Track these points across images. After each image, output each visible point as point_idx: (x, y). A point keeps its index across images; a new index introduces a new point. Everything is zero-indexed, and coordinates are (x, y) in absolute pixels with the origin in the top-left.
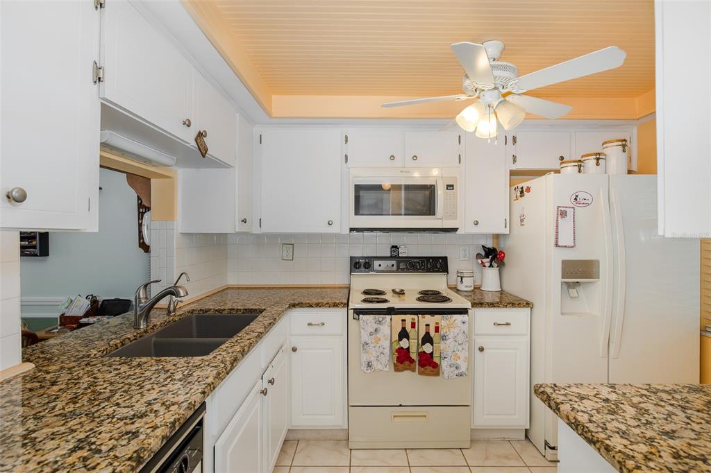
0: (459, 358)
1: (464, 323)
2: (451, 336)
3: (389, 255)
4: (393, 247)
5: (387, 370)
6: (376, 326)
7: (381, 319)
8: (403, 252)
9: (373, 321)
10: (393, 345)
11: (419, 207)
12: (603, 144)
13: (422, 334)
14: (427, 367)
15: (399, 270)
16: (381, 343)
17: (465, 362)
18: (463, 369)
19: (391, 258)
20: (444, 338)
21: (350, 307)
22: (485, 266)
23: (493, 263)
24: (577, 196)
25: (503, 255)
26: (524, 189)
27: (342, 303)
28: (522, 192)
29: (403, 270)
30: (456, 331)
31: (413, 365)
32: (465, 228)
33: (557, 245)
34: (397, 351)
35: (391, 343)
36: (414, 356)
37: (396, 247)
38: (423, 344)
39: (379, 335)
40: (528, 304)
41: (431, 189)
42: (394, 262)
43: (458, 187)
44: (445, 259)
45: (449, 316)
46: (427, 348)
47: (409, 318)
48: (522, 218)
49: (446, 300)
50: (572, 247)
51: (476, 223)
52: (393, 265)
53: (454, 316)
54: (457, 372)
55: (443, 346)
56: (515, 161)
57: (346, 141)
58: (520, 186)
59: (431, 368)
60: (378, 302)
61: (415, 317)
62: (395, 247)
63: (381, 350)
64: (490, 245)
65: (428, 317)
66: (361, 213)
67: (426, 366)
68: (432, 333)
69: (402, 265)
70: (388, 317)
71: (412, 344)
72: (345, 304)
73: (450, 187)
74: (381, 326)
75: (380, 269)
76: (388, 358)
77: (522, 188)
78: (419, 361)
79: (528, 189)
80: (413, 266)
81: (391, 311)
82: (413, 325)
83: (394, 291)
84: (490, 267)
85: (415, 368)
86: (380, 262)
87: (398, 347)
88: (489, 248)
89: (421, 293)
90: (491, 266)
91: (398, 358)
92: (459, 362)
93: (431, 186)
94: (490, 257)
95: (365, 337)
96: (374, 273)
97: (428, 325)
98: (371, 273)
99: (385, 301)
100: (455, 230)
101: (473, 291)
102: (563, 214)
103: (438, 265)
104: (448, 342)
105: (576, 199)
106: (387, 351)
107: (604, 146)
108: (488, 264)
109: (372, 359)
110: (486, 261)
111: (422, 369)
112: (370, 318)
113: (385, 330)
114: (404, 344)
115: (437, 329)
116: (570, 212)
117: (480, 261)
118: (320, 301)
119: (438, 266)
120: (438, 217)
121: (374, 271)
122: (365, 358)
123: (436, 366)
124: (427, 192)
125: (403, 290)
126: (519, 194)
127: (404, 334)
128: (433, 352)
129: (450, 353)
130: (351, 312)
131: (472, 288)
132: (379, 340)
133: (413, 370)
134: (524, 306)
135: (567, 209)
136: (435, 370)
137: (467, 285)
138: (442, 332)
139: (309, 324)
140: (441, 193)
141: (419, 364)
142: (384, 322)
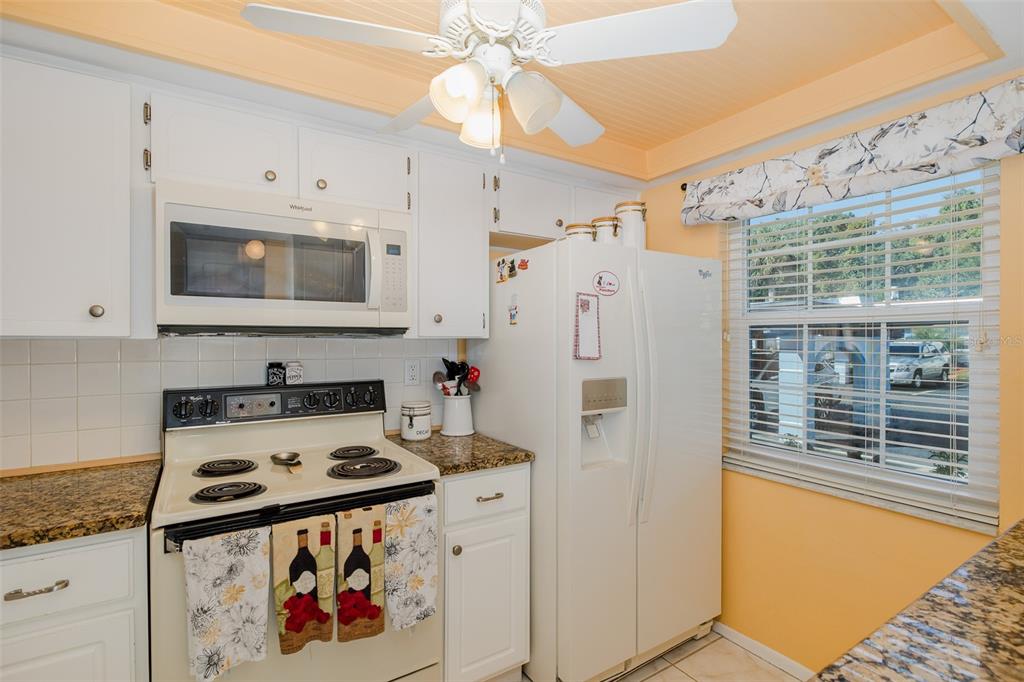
0: (421, 582)
1: (429, 511)
2: (405, 542)
3: (262, 382)
4: (272, 366)
5: (263, 655)
6: (230, 560)
7: (243, 541)
8: (294, 376)
9: (223, 549)
10: (277, 592)
11: (329, 285)
12: (617, 207)
13: (346, 551)
14: (359, 620)
15: (287, 412)
16: (246, 596)
17: (432, 586)
18: (429, 603)
19: (269, 387)
20: (391, 550)
21: (154, 525)
22: (448, 394)
23: (463, 388)
24: (601, 278)
25: (476, 374)
26: (516, 265)
27: (129, 518)
28: (512, 269)
29: (295, 413)
30: (415, 529)
31: (325, 627)
32: (420, 328)
33: (577, 357)
34: (286, 605)
35: (272, 590)
36: (328, 606)
37: (279, 365)
38: (348, 573)
39: (238, 581)
40: (528, 457)
41: (356, 252)
42: (275, 397)
43: (409, 251)
44: (379, 385)
45: (400, 502)
46: (358, 580)
47: (314, 524)
48: (514, 312)
49: (390, 467)
50: (597, 359)
51: (439, 320)
52: (272, 404)
53: (410, 500)
54: (417, 611)
55: (389, 567)
56: (496, 218)
57: (147, 118)
58: (508, 259)
59: (367, 620)
60: (238, 497)
61: (329, 518)
62: (276, 367)
63: (245, 614)
64: (454, 358)
65: (357, 513)
66: (189, 289)
67: (355, 618)
68: (368, 545)
69: (293, 403)
70: (263, 532)
71: (324, 583)
72: (139, 518)
73: (394, 250)
74: (244, 558)
75: (243, 414)
76: (264, 629)
77: (512, 262)
78: (340, 612)
79: (524, 265)
80: (317, 402)
81: (270, 516)
82: (325, 538)
83: (275, 459)
84: (456, 394)
85: (331, 632)
86: (241, 399)
87: (290, 594)
88: (453, 363)
89: (335, 455)
90: (459, 393)
91: (289, 621)
92: (422, 590)
93: (357, 244)
94: (457, 377)
95: (199, 594)
96: (229, 424)
97: (358, 531)
98: (218, 424)
99: (256, 490)
100: (403, 330)
101: (429, 439)
102: (584, 306)
103: (367, 396)
104: (399, 557)
105: (599, 283)
106: (262, 612)
107: (619, 209)
108: (453, 391)
109: (221, 642)
110: (451, 385)
111: (347, 628)
112: (214, 543)
113: (256, 564)
114: (305, 584)
115: (377, 536)
116: (593, 301)
117: (440, 385)
118: (56, 520)
119: (367, 398)
120: (370, 306)
121: (227, 419)
122: (199, 648)
123: (375, 613)
124: (347, 257)
125: (296, 455)
126: (506, 271)
127: (304, 562)
128: (369, 587)
129: (404, 579)
130: (158, 537)
131: (428, 435)
132: (241, 590)
133: (326, 638)
134: (523, 461)
135: (590, 298)
136: (376, 622)
137: (420, 429)
138: (387, 539)
139: (9, 597)
140: (376, 259)
141: (339, 619)
142: (252, 544)
